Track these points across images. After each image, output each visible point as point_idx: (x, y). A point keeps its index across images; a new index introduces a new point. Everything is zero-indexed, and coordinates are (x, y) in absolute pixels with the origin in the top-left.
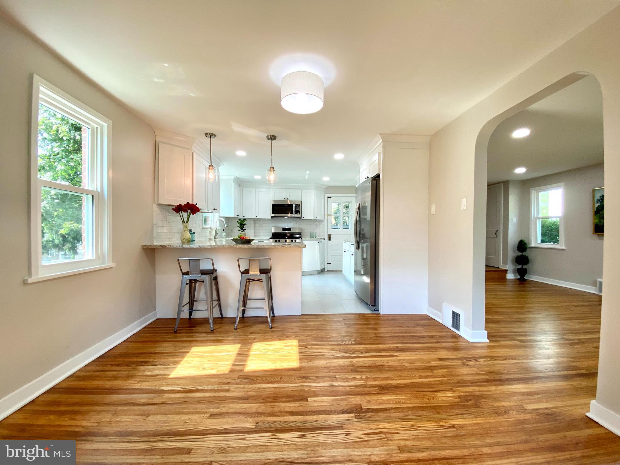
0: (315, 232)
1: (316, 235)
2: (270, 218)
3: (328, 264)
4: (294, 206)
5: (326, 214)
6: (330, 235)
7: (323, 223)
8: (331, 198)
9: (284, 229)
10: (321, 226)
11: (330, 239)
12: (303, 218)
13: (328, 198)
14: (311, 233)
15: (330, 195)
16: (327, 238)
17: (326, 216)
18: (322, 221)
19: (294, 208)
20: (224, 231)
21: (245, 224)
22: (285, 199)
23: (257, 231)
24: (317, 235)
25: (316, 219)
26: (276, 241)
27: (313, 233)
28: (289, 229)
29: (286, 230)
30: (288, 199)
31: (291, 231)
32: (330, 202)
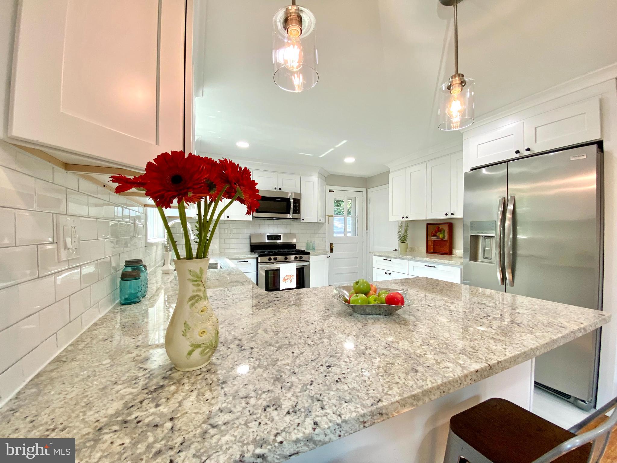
0: (313, 241)
1: (314, 245)
2: (251, 219)
4: (292, 200)
5: (327, 214)
6: (331, 244)
7: (324, 227)
8: (333, 191)
9: (270, 237)
10: (320, 231)
11: (331, 251)
13: (330, 191)
14: (307, 243)
15: (332, 188)
16: (328, 249)
17: (327, 217)
18: (323, 224)
19: (292, 204)
22: (275, 188)
24: (316, 245)
25: (319, 221)
26: (270, 259)
27: (311, 242)
28: (278, 237)
29: (272, 239)
30: (280, 189)
31: (281, 240)
32: (332, 197)
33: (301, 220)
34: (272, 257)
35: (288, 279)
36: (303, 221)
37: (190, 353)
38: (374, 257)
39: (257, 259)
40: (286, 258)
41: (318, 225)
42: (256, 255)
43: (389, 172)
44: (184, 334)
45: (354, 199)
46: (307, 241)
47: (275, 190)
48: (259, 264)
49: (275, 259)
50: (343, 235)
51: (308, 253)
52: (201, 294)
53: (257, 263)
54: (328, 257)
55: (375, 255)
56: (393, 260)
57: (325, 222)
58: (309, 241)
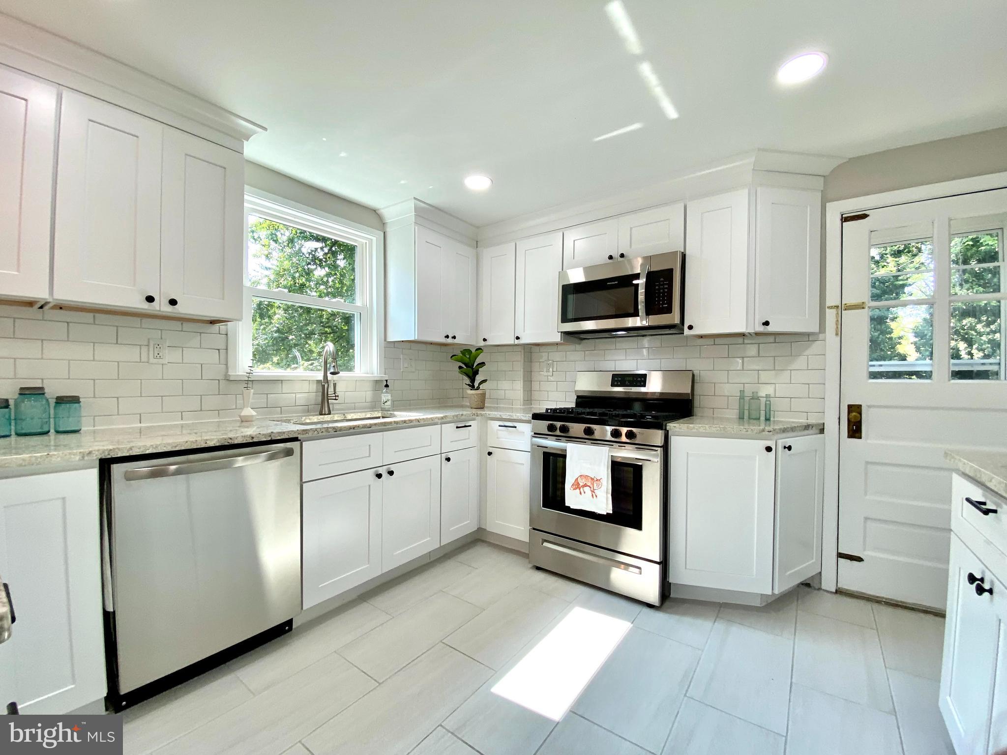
0: (762, 393)
1: (768, 407)
2: (557, 338)
3: (840, 555)
4: (641, 279)
5: (832, 299)
6: (854, 409)
7: (816, 347)
8: (864, 216)
9: (619, 379)
10: (800, 362)
11: (855, 430)
12: (690, 327)
13: (845, 221)
15: (855, 205)
16: (835, 425)
18: (806, 337)
19: (641, 289)
20: (387, 386)
21: (482, 364)
22: (611, 257)
23: (535, 386)
24: (776, 404)
25: (761, 329)
27: (755, 397)
28: (641, 380)
29: (622, 385)
30: (622, 256)
31: (644, 386)
32: (860, 238)
33: (687, 332)
34: (557, 425)
35: (585, 485)
36: (692, 332)
39: (531, 423)
40: (589, 431)
42: (530, 416)
46: (742, 392)
47: (611, 261)
48: (533, 436)
49: (564, 429)
57: (815, 328)
58: (748, 393)
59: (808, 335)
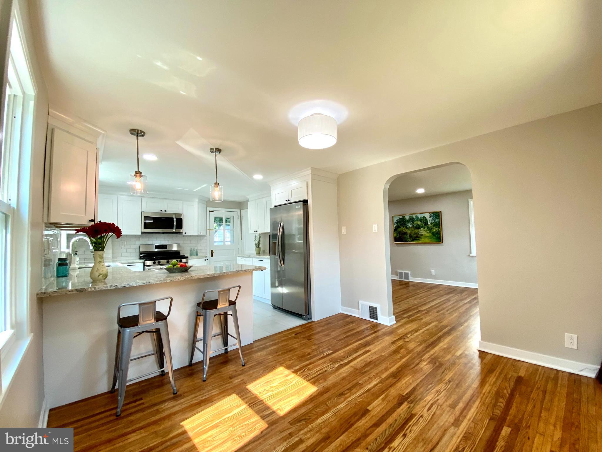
0: (196, 249)
1: (197, 252)
2: (140, 234)
4: (175, 219)
5: (208, 228)
6: (212, 251)
7: (205, 238)
8: (213, 212)
9: (157, 247)
10: (203, 242)
11: (212, 255)
13: (210, 211)
14: (191, 250)
15: (211, 209)
16: (209, 255)
17: (208, 231)
18: (204, 236)
19: (175, 222)
24: (199, 252)
25: (199, 234)
26: (154, 263)
27: (194, 250)
28: (164, 247)
29: (159, 249)
30: (165, 211)
31: (167, 248)
32: (212, 216)
33: (184, 234)
34: (157, 261)
36: (185, 234)
37: (99, 276)
38: (237, 258)
39: (144, 263)
40: (168, 262)
41: (199, 237)
42: (143, 260)
43: (248, 201)
44: (97, 271)
45: (233, 217)
46: (191, 249)
47: (161, 212)
48: (145, 267)
49: (159, 262)
50: (222, 244)
51: (187, 257)
52: (102, 261)
53: (144, 265)
54: (205, 260)
55: (238, 257)
56: (246, 259)
57: (206, 234)
58: (192, 249)
59: (204, 235)
